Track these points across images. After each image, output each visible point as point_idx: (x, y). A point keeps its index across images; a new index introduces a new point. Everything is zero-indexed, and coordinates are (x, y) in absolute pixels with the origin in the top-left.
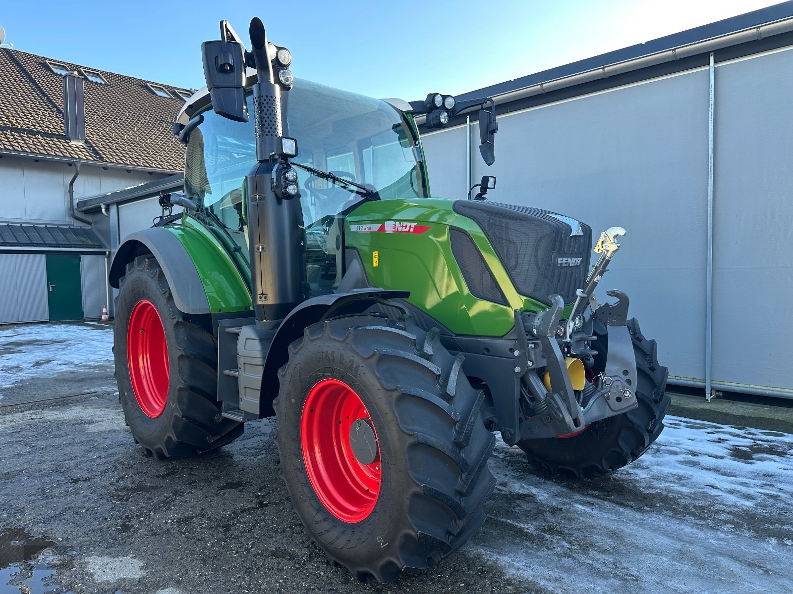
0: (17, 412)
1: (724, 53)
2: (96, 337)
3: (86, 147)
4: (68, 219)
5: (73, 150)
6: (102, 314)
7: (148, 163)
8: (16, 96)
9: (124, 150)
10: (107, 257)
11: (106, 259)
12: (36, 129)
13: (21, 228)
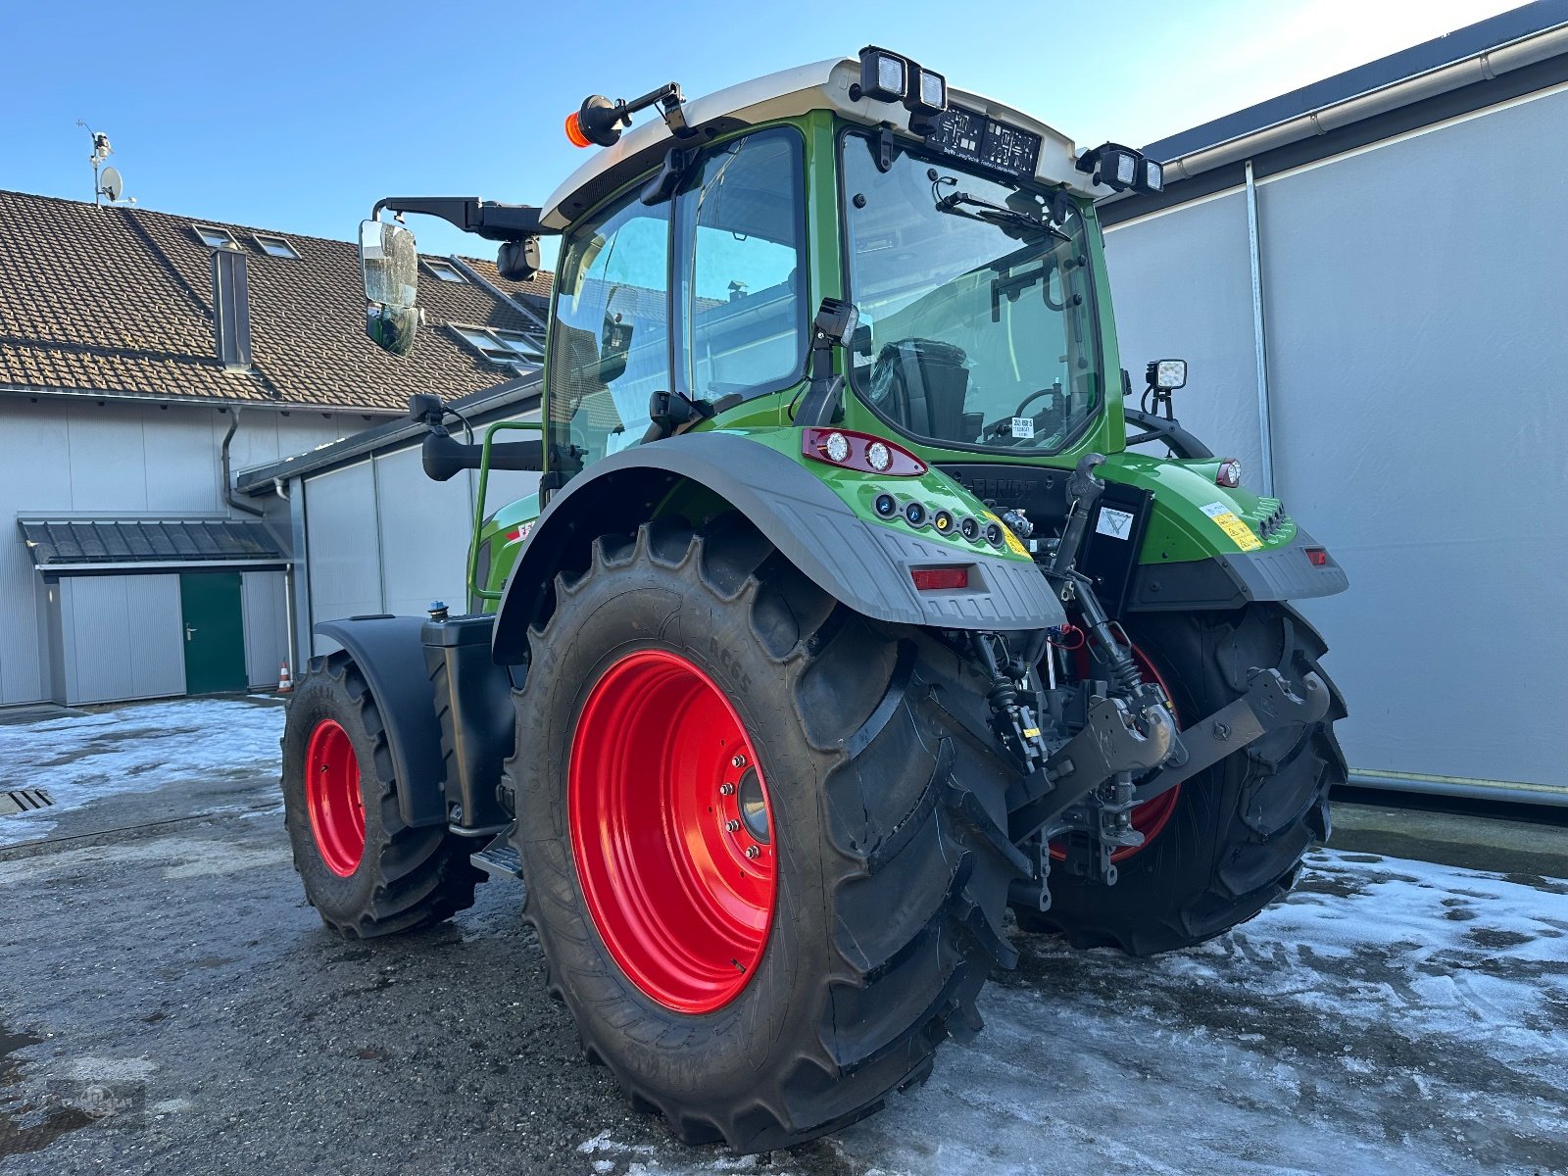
0: (69, 849)
1: (1271, 159)
2: (253, 721)
3: (251, 377)
4: (221, 508)
5: (229, 384)
6: (280, 678)
7: (361, 399)
8: (135, 292)
9: (320, 378)
10: (288, 574)
11: (286, 578)
12: (166, 349)
13: (138, 529)
